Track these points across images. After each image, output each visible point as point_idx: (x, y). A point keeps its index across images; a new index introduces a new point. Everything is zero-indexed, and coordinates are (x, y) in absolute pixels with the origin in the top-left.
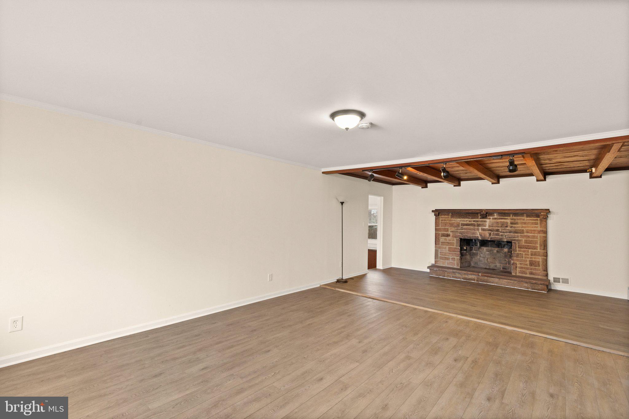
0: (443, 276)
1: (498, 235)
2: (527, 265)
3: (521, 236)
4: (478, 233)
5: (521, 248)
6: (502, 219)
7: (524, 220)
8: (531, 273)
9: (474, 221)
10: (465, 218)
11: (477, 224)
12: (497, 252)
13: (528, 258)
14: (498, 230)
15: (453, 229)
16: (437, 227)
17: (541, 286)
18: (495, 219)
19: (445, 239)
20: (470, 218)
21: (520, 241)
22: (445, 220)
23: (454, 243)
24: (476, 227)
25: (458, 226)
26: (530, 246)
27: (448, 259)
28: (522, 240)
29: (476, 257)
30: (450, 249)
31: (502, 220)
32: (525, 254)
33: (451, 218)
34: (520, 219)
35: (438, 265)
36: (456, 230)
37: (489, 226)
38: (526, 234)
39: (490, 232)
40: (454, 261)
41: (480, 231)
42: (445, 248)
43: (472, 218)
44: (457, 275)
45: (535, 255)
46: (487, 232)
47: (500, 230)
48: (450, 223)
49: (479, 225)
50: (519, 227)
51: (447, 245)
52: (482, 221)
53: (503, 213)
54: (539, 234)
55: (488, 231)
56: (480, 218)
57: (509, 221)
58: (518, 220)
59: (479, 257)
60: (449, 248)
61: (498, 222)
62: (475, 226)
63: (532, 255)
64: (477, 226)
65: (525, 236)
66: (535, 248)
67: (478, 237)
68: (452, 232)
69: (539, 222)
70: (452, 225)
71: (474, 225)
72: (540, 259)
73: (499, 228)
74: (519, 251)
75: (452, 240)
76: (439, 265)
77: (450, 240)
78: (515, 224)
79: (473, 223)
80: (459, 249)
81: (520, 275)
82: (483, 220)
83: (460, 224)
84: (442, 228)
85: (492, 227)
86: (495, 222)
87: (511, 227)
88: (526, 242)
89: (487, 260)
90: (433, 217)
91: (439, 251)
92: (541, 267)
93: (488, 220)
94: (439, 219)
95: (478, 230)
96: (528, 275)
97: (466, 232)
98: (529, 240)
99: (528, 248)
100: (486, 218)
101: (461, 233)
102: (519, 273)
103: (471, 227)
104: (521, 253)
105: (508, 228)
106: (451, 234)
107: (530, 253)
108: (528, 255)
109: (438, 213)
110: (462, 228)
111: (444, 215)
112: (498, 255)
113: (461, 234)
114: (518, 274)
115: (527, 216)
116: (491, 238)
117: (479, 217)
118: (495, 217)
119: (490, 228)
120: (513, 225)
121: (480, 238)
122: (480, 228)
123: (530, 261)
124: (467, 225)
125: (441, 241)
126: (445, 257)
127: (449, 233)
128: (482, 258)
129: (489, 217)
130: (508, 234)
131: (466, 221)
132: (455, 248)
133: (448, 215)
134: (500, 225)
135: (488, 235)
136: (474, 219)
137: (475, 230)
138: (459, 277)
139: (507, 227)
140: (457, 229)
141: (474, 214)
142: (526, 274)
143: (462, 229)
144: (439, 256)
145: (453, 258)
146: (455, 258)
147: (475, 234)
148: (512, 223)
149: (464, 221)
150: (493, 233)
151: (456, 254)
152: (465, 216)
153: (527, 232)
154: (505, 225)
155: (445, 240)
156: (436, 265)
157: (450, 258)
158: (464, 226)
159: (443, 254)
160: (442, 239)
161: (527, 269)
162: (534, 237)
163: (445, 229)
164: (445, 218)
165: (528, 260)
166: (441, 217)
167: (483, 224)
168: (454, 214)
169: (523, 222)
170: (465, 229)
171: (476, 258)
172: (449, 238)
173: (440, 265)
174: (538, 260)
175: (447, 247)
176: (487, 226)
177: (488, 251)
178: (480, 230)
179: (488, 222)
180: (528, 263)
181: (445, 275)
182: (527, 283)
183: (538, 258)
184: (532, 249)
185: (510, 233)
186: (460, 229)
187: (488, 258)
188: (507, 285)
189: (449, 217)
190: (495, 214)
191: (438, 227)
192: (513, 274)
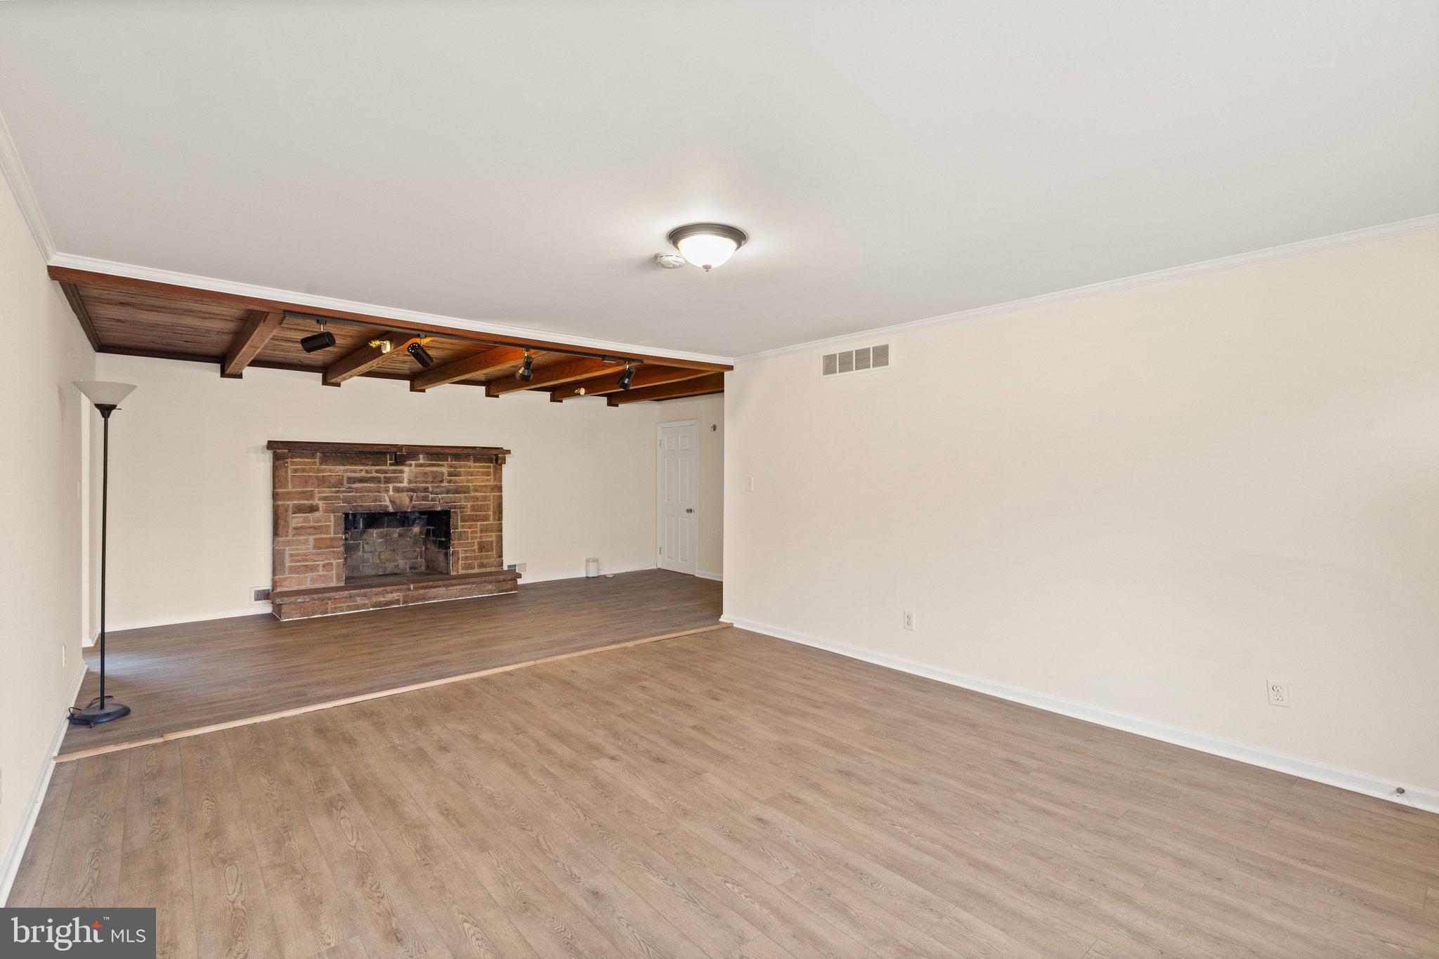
0: (321, 613)
1: (425, 498)
2: (474, 551)
3: (465, 497)
4: (387, 499)
5: (466, 521)
6: (433, 465)
7: (470, 467)
8: (482, 566)
9: (377, 471)
10: (355, 465)
11: (385, 477)
12: (400, 535)
13: (476, 538)
14: (426, 490)
15: (327, 492)
16: (280, 488)
17: (510, 582)
18: (421, 465)
19: (306, 520)
20: (370, 463)
21: (463, 508)
22: (303, 471)
23: (329, 526)
24: (382, 486)
25: (340, 483)
26: (480, 515)
27: (313, 569)
28: (467, 505)
29: (355, 554)
30: (318, 544)
31: (434, 469)
32: (472, 532)
33: (321, 464)
34: (464, 466)
35: (284, 589)
36: (334, 495)
37: (410, 482)
38: (473, 494)
39: (412, 494)
40: (328, 571)
41: (391, 493)
42: (307, 541)
43: (372, 465)
44: (359, 601)
45: (487, 531)
46: (405, 494)
47: (430, 489)
48: (317, 477)
49: (388, 480)
50: (462, 480)
51: (310, 534)
52: (395, 471)
53: (437, 454)
54: (493, 492)
55: (407, 491)
56: (391, 465)
57: (445, 470)
58: (461, 467)
59: (360, 553)
60: (316, 540)
61: (426, 473)
62: (379, 482)
63: (482, 531)
64: (385, 482)
65: (472, 497)
66: (486, 518)
67: (387, 506)
68: (325, 499)
69: (492, 470)
70: (322, 482)
71: (377, 480)
72: (492, 537)
73: (427, 485)
74: (463, 527)
75: (323, 520)
76: (287, 589)
77: (318, 521)
78: (456, 476)
79: (375, 475)
80: (341, 538)
81: (464, 572)
82: (396, 468)
83: (345, 479)
84: (295, 492)
85: (416, 482)
86: (419, 472)
87: (449, 482)
88: (474, 508)
89: (379, 556)
90: (264, 463)
91: (288, 552)
92: (494, 552)
93: (406, 469)
94: (287, 467)
95: (387, 491)
96: (476, 571)
97: (360, 497)
98: (478, 505)
99: (475, 519)
100: (403, 465)
101: (346, 500)
102: (462, 569)
103: (372, 485)
104: (464, 532)
105: (443, 485)
106: (321, 504)
107: (478, 529)
108: (476, 532)
109: (281, 451)
110: (350, 488)
111: (301, 457)
112: (402, 542)
113: (349, 502)
114: (461, 572)
115: (476, 460)
116: (413, 507)
117: (389, 462)
118: (421, 461)
119: (412, 486)
120: (452, 478)
121: (391, 509)
122: (391, 486)
123: (480, 543)
124: (361, 480)
125: (294, 526)
126: (305, 566)
127: (316, 502)
128: (368, 554)
129: (408, 462)
130: (444, 497)
131: (360, 470)
132: (332, 539)
133: (313, 456)
134: (430, 479)
135: (407, 501)
136: (378, 468)
137: (379, 492)
138: (364, 604)
139: (442, 481)
140: (338, 492)
141: (378, 456)
142: (473, 568)
143: (350, 490)
144: (288, 564)
145: (328, 564)
146: (332, 564)
147: (380, 501)
148: (450, 474)
149: (354, 471)
150: (417, 496)
151: (334, 552)
152: (358, 459)
153: (476, 491)
154: (438, 478)
155: (304, 521)
156: (279, 590)
157: (319, 565)
158: (354, 482)
159: (299, 558)
160: (296, 520)
161: (475, 558)
162: (485, 498)
163: (304, 492)
164: (304, 464)
165: (476, 541)
166: (292, 462)
167: (398, 477)
168: (328, 454)
169: (469, 472)
170: (356, 490)
171: (355, 556)
172: (317, 514)
173: (291, 589)
174: (490, 539)
175: (311, 538)
176: (406, 480)
177: (381, 536)
178: (391, 490)
179: (408, 472)
180: (476, 547)
181: (327, 608)
182: (490, 583)
183: (491, 536)
184: (483, 520)
185: (447, 493)
186: (343, 492)
187: (380, 552)
188: (460, 596)
189: (315, 462)
190: (421, 456)
191: (284, 488)
192: (453, 573)
